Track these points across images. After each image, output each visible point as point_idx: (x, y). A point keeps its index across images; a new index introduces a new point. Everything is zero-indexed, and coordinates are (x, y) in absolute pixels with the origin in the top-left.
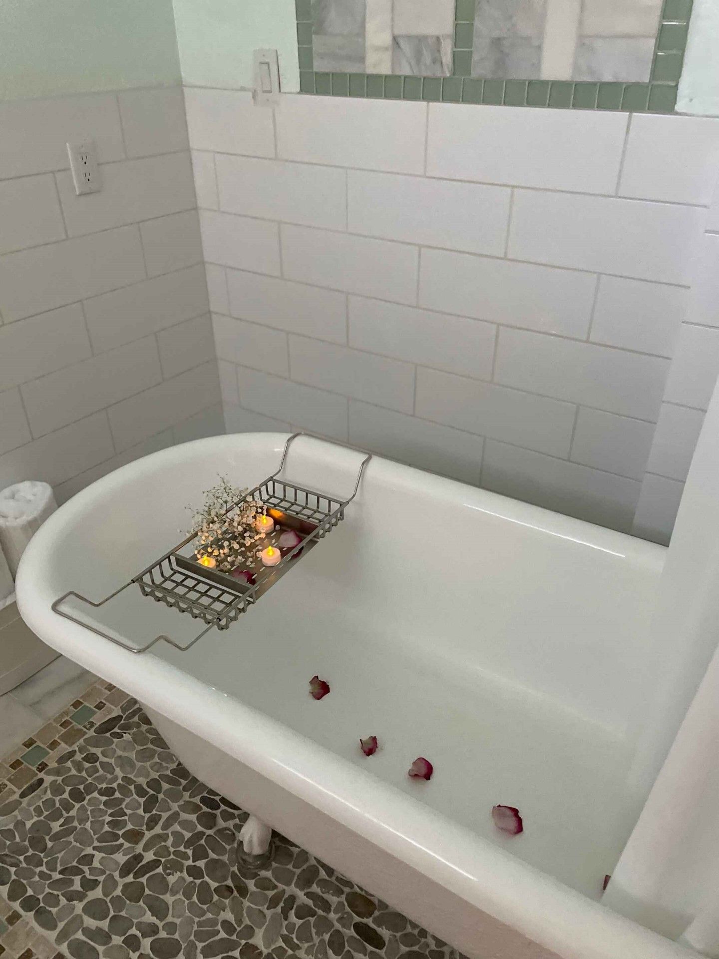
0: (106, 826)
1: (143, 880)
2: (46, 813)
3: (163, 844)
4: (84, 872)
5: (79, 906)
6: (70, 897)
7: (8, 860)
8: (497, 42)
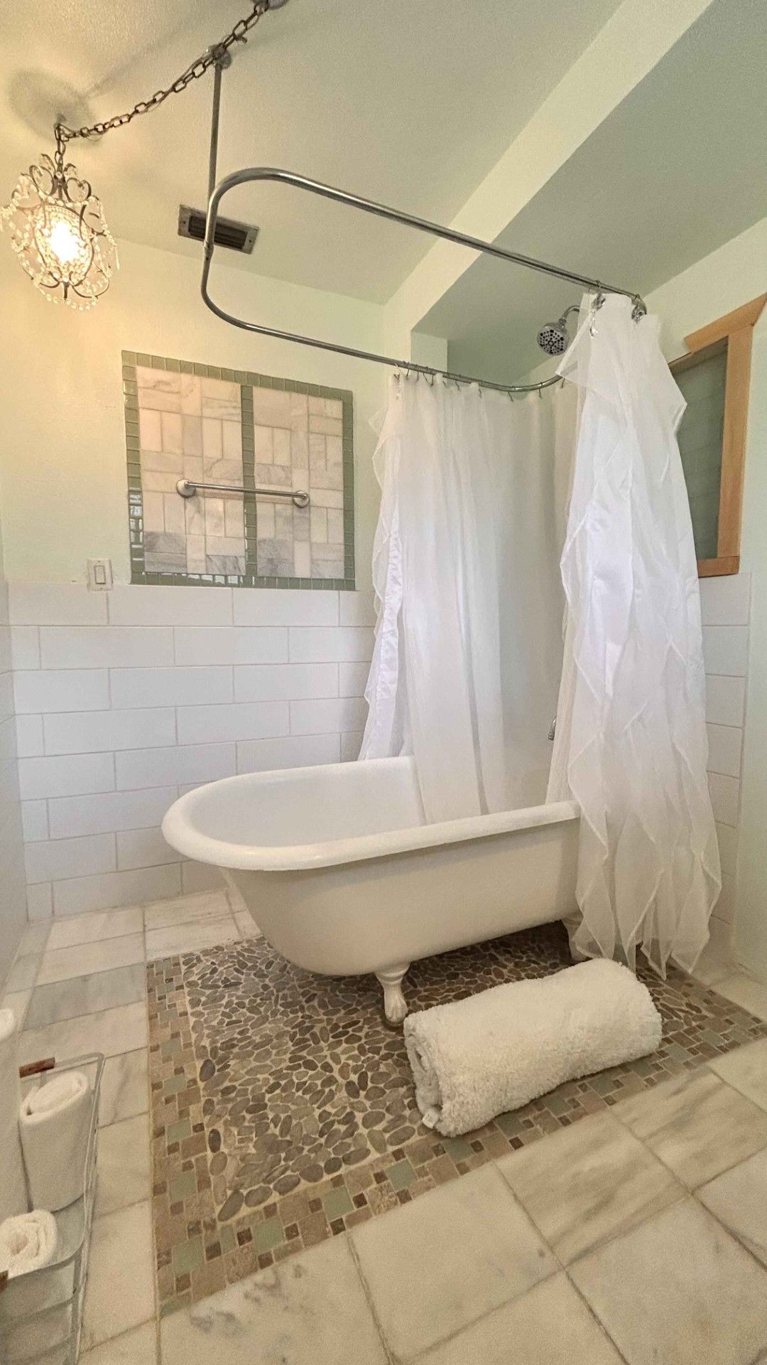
0: (305, 1096)
1: (370, 1085)
2: (254, 1135)
3: (350, 1068)
4: (334, 1120)
5: (363, 1130)
6: (350, 1133)
7: (276, 1174)
8: (271, 561)
